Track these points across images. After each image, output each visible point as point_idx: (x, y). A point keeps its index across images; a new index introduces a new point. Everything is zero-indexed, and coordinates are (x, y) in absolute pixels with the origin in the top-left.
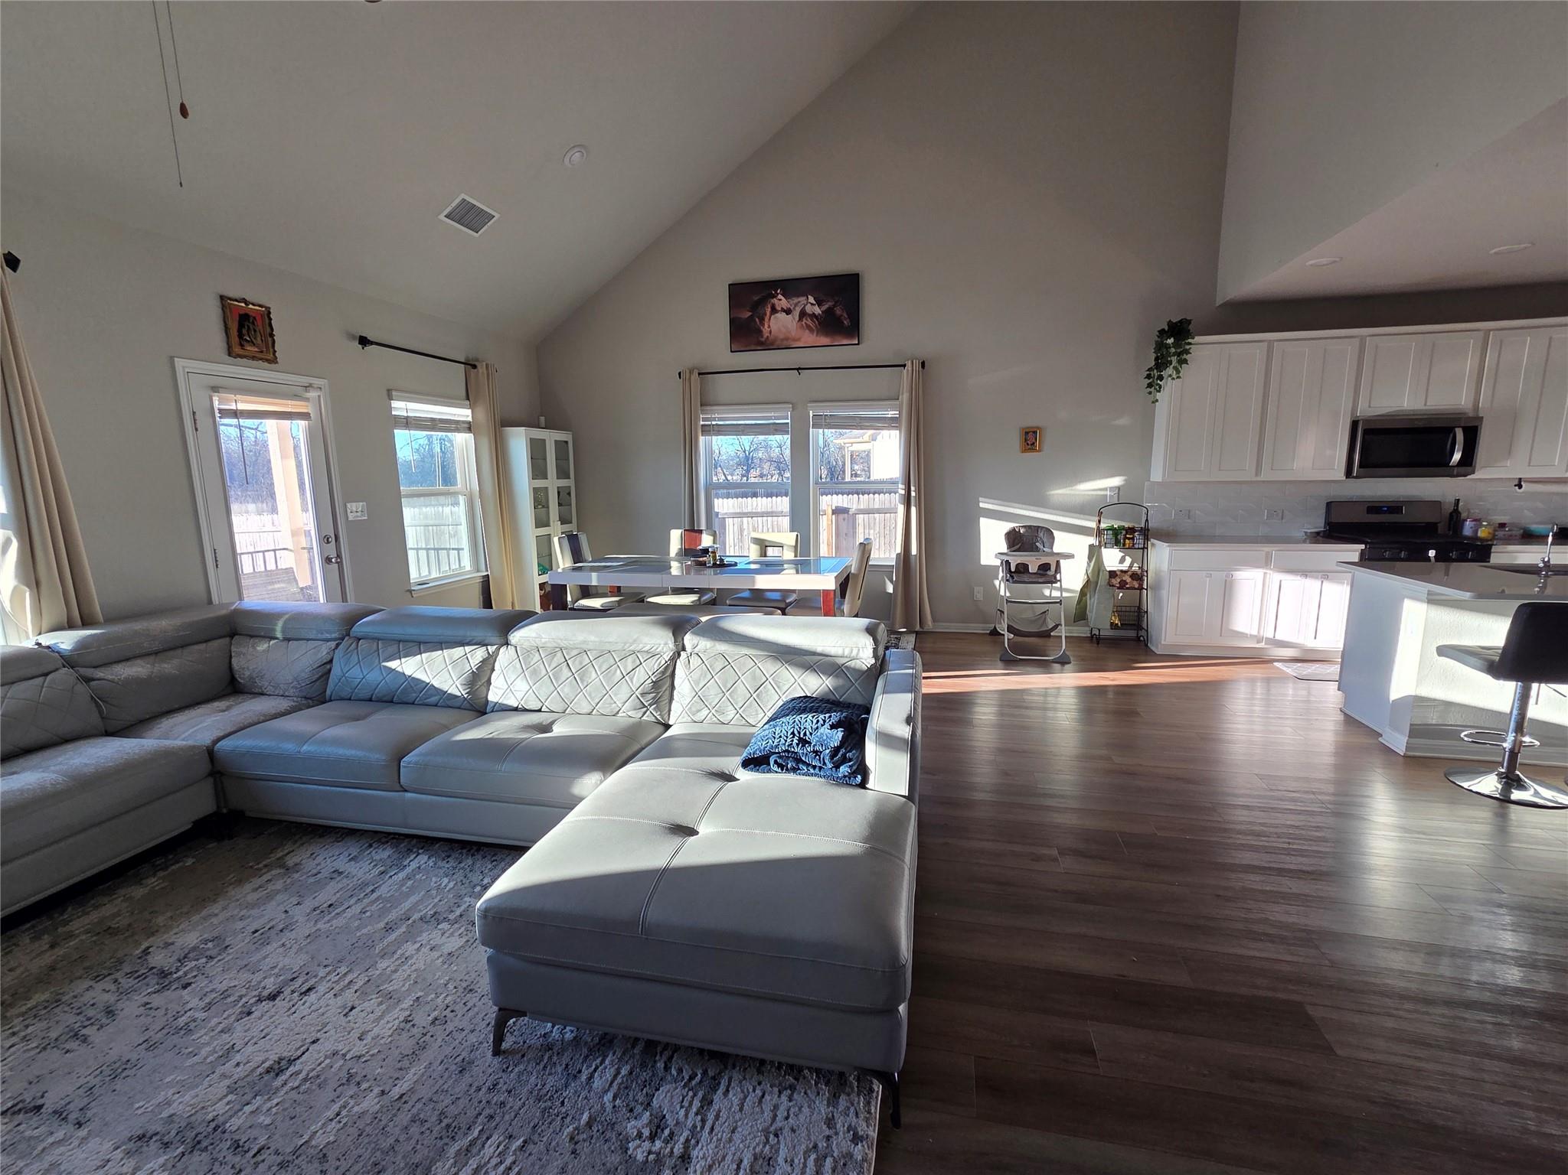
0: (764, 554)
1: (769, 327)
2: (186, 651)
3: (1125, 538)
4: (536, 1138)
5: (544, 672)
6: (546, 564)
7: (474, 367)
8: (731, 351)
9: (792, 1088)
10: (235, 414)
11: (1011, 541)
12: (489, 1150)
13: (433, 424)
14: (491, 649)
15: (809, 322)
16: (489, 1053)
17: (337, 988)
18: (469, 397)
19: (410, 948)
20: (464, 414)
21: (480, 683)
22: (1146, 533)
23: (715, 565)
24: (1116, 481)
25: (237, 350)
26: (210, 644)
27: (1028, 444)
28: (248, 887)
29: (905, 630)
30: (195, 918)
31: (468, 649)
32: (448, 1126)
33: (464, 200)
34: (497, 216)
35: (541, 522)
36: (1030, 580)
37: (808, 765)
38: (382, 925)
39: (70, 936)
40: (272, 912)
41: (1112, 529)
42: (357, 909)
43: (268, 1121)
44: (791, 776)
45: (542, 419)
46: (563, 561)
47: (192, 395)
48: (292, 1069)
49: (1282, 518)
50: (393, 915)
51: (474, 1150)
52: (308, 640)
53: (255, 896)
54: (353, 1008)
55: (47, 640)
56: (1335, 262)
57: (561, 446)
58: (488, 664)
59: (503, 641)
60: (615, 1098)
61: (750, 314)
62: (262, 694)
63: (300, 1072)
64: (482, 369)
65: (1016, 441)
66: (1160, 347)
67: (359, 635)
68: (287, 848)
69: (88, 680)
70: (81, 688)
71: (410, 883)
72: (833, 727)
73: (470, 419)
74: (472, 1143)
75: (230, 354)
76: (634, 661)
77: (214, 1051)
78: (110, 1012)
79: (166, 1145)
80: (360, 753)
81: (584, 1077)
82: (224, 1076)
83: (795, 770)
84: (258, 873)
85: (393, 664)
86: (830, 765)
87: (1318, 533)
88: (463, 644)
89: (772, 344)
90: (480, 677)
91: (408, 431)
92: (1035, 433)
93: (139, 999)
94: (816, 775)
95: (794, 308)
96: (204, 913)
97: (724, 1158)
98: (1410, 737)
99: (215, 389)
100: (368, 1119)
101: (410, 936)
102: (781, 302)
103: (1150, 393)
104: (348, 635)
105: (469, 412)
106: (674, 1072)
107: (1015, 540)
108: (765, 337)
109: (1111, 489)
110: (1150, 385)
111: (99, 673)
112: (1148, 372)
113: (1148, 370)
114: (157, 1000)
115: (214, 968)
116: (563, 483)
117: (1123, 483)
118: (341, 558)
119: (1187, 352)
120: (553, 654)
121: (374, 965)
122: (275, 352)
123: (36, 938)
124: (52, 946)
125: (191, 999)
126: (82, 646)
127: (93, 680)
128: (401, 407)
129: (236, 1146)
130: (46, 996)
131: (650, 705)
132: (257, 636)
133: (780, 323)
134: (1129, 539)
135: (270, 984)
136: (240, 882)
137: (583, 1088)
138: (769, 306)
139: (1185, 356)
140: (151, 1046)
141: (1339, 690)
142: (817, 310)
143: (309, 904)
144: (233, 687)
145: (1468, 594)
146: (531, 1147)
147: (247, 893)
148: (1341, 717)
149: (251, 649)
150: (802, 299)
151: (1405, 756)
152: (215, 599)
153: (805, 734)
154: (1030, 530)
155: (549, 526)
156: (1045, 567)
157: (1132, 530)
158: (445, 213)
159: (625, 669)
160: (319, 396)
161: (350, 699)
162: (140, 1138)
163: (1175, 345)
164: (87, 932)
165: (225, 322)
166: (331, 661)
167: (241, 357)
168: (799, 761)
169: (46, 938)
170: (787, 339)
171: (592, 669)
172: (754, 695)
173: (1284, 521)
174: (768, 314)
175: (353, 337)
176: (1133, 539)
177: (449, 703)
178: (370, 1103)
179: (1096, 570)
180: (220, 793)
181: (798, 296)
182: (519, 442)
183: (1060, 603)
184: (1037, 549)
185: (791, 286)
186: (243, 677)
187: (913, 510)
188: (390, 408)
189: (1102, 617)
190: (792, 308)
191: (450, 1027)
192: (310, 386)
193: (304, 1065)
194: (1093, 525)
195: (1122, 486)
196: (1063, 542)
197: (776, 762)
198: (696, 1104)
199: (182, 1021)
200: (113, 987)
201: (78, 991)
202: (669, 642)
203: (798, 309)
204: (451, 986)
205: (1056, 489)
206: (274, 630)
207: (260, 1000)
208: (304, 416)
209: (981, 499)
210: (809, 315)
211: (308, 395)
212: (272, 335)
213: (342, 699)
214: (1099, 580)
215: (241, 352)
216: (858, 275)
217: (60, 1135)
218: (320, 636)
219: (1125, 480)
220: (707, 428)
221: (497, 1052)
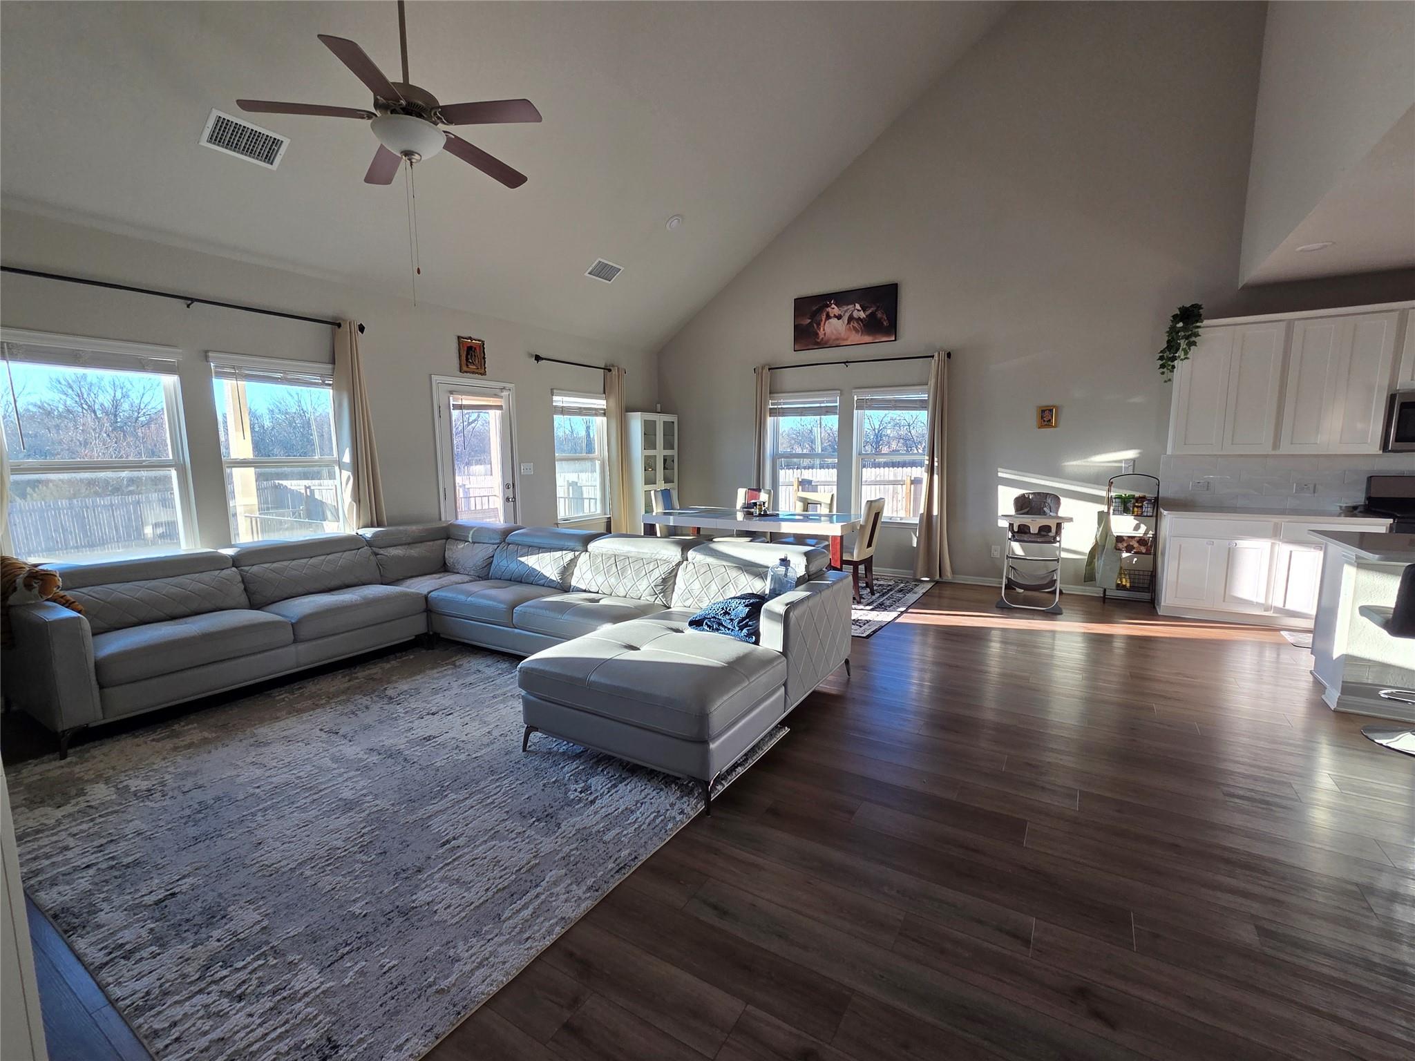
0: (806, 509)
1: (824, 330)
2: (423, 544)
3: (1134, 506)
4: (528, 782)
5: (602, 568)
6: (649, 509)
7: (610, 370)
8: (795, 351)
9: (661, 790)
10: (461, 407)
11: (1019, 505)
12: (506, 782)
13: (581, 411)
14: (577, 553)
15: (856, 325)
16: (521, 751)
17: (462, 715)
18: (605, 392)
19: (502, 706)
20: (601, 403)
21: (568, 574)
22: (1156, 503)
23: (760, 515)
24: (1131, 454)
25: (465, 368)
26: (436, 542)
27: (1044, 421)
28: (435, 671)
29: (928, 579)
30: (409, 680)
31: (564, 552)
32: (492, 771)
33: (600, 262)
34: (622, 269)
35: (649, 481)
36: (1030, 539)
37: (725, 627)
38: (492, 695)
39: (357, 678)
40: (443, 683)
41: (1119, 497)
42: (482, 687)
43: (420, 754)
44: (716, 634)
45: (659, 406)
46: (658, 509)
47: (439, 396)
48: (434, 740)
49: (1314, 492)
50: (499, 692)
51: (500, 780)
52: (484, 543)
53: (438, 675)
54: (467, 724)
55: (361, 532)
56: (1326, 246)
57: (668, 426)
58: (573, 562)
59: (584, 549)
60: (571, 776)
61: (809, 321)
62: (458, 573)
63: (437, 741)
64: (615, 372)
65: (1032, 418)
66: (1173, 331)
67: (510, 541)
68: (459, 656)
69: (376, 554)
70: (372, 558)
71: (512, 680)
72: (746, 606)
73: (605, 407)
74: (500, 778)
75: (461, 372)
76: (654, 565)
77: (404, 728)
78: (367, 708)
79: (380, 754)
80: (495, 604)
81: (560, 766)
82: (406, 737)
83: (718, 630)
84: (443, 666)
85: (522, 559)
86: (737, 628)
87: (1355, 508)
88: (561, 550)
89: (826, 343)
90: (567, 570)
91: (562, 416)
92: (1051, 411)
93: (379, 705)
94: (729, 634)
95: (844, 315)
96: (414, 678)
97: (611, 805)
98: (1342, 693)
99: (451, 392)
100: (460, 761)
101: (503, 701)
102: (834, 310)
103: (1163, 373)
104: (504, 541)
105: (604, 402)
106: (605, 773)
107: (1023, 505)
108: (821, 338)
109: (1126, 461)
110: (1162, 366)
111: (381, 551)
112: (1161, 354)
113: (1161, 352)
114: (386, 707)
115: (412, 700)
116: (668, 452)
117: (1138, 455)
118: (515, 499)
119: (1197, 335)
120: (609, 558)
121: (482, 710)
122: (485, 368)
123: (344, 677)
124: (349, 681)
125: (400, 709)
126: (375, 535)
127: (378, 554)
128: (559, 400)
129: (406, 759)
130: (345, 698)
131: (660, 593)
132: (458, 540)
133: (833, 327)
134: (1138, 507)
135: (434, 709)
136: (432, 668)
137: (558, 770)
138: (825, 314)
139: (1193, 339)
140: (381, 722)
141: (1312, 653)
142: (862, 315)
143: (461, 682)
144: (444, 567)
145: (1377, 556)
146: (525, 785)
147: (434, 673)
148: (1311, 679)
149: (455, 547)
150: (851, 307)
151: (1335, 711)
152: (443, 519)
153: (730, 610)
154: (1038, 497)
155: (655, 484)
156: (1045, 530)
157: (1142, 499)
158: (589, 271)
159: (648, 570)
160: (509, 395)
161: (500, 579)
162: (371, 750)
163: (1184, 329)
164: (364, 678)
165: (459, 353)
166: (493, 557)
167: (466, 372)
168: (720, 624)
169: (347, 678)
170: (837, 339)
171: (629, 568)
172: (721, 591)
173: (1316, 495)
174: (824, 319)
175: (532, 356)
176: (1141, 507)
177: (550, 584)
178: (463, 757)
179: (1105, 535)
180: (429, 622)
181: (848, 305)
182: (636, 423)
183: (1058, 560)
184: (1044, 513)
185: (841, 298)
186: (449, 561)
187: (936, 477)
188: (552, 401)
189: (1108, 578)
190: (842, 314)
191: (508, 738)
192: (504, 388)
193: (439, 740)
194: (1104, 494)
195: (1137, 458)
196: (1067, 507)
197: (706, 624)
198: (610, 785)
199: (394, 716)
200: (370, 700)
201: (356, 698)
202: (678, 554)
203: (847, 315)
204: (514, 724)
205: (1068, 461)
206: (468, 536)
207: (428, 714)
208: (499, 407)
209: (999, 469)
210: (856, 319)
211: (503, 394)
212: (484, 358)
213: (496, 579)
214: (1107, 544)
215: (468, 370)
216: (897, 284)
217: (343, 742)
218: (490, 542)
219: (1140, 453)
220: (775, 411)
221: (524, 750)
